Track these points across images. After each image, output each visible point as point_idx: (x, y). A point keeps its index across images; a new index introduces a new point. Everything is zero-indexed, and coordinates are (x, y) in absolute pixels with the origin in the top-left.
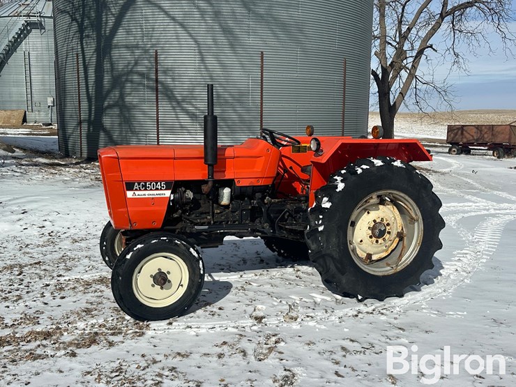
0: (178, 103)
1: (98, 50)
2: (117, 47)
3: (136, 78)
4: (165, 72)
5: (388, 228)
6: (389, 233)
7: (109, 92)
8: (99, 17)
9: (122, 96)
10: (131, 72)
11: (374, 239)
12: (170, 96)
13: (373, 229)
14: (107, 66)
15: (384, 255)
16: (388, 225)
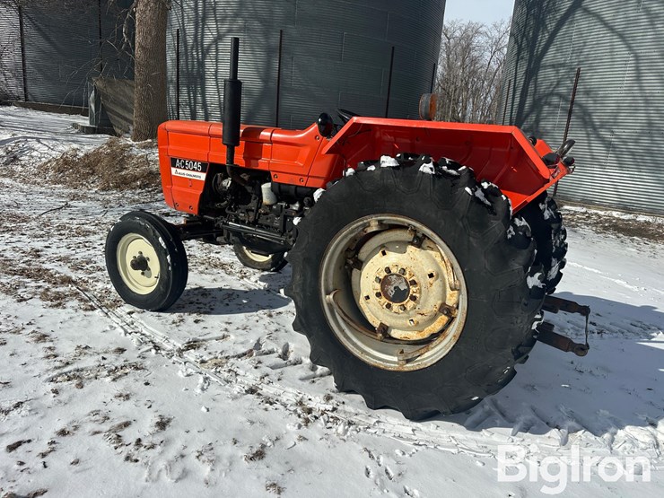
0: (595, 128)
1: (526, 72)
2: (545, 67)
3: (555, 100)
4: (587, 93)
5: (413, 289)
6: (413, 298)
7: (527, 116)
8: (535, 36)
9: (537, 121)
10: (552, 94)
11: (384, 300)
12: (586, 121)
13: (384, 282)
14: (531, 88)
15: (414, 336)
16: (414, 283)
